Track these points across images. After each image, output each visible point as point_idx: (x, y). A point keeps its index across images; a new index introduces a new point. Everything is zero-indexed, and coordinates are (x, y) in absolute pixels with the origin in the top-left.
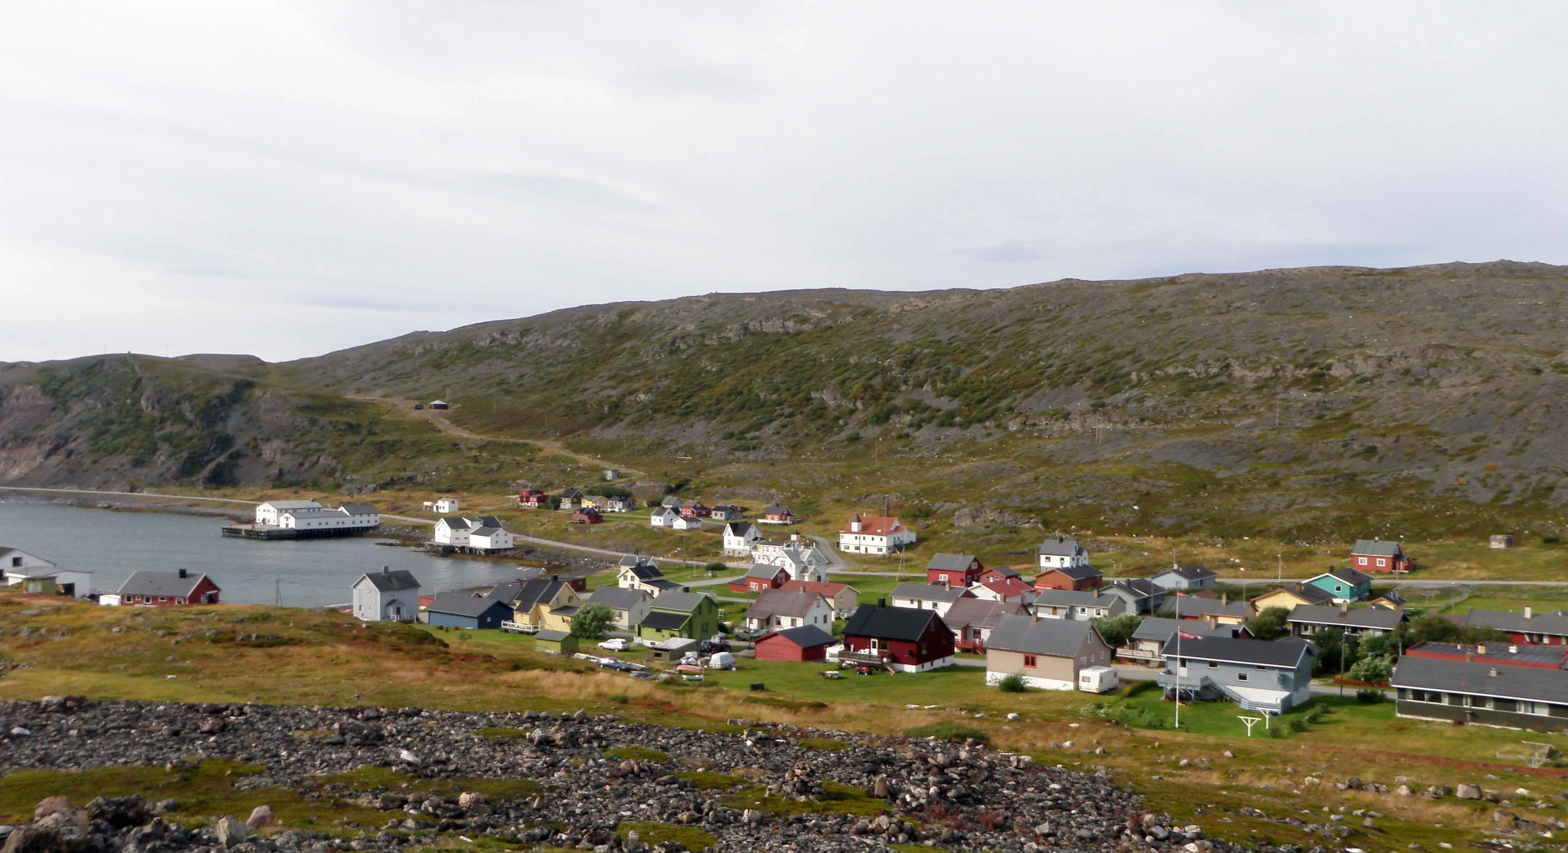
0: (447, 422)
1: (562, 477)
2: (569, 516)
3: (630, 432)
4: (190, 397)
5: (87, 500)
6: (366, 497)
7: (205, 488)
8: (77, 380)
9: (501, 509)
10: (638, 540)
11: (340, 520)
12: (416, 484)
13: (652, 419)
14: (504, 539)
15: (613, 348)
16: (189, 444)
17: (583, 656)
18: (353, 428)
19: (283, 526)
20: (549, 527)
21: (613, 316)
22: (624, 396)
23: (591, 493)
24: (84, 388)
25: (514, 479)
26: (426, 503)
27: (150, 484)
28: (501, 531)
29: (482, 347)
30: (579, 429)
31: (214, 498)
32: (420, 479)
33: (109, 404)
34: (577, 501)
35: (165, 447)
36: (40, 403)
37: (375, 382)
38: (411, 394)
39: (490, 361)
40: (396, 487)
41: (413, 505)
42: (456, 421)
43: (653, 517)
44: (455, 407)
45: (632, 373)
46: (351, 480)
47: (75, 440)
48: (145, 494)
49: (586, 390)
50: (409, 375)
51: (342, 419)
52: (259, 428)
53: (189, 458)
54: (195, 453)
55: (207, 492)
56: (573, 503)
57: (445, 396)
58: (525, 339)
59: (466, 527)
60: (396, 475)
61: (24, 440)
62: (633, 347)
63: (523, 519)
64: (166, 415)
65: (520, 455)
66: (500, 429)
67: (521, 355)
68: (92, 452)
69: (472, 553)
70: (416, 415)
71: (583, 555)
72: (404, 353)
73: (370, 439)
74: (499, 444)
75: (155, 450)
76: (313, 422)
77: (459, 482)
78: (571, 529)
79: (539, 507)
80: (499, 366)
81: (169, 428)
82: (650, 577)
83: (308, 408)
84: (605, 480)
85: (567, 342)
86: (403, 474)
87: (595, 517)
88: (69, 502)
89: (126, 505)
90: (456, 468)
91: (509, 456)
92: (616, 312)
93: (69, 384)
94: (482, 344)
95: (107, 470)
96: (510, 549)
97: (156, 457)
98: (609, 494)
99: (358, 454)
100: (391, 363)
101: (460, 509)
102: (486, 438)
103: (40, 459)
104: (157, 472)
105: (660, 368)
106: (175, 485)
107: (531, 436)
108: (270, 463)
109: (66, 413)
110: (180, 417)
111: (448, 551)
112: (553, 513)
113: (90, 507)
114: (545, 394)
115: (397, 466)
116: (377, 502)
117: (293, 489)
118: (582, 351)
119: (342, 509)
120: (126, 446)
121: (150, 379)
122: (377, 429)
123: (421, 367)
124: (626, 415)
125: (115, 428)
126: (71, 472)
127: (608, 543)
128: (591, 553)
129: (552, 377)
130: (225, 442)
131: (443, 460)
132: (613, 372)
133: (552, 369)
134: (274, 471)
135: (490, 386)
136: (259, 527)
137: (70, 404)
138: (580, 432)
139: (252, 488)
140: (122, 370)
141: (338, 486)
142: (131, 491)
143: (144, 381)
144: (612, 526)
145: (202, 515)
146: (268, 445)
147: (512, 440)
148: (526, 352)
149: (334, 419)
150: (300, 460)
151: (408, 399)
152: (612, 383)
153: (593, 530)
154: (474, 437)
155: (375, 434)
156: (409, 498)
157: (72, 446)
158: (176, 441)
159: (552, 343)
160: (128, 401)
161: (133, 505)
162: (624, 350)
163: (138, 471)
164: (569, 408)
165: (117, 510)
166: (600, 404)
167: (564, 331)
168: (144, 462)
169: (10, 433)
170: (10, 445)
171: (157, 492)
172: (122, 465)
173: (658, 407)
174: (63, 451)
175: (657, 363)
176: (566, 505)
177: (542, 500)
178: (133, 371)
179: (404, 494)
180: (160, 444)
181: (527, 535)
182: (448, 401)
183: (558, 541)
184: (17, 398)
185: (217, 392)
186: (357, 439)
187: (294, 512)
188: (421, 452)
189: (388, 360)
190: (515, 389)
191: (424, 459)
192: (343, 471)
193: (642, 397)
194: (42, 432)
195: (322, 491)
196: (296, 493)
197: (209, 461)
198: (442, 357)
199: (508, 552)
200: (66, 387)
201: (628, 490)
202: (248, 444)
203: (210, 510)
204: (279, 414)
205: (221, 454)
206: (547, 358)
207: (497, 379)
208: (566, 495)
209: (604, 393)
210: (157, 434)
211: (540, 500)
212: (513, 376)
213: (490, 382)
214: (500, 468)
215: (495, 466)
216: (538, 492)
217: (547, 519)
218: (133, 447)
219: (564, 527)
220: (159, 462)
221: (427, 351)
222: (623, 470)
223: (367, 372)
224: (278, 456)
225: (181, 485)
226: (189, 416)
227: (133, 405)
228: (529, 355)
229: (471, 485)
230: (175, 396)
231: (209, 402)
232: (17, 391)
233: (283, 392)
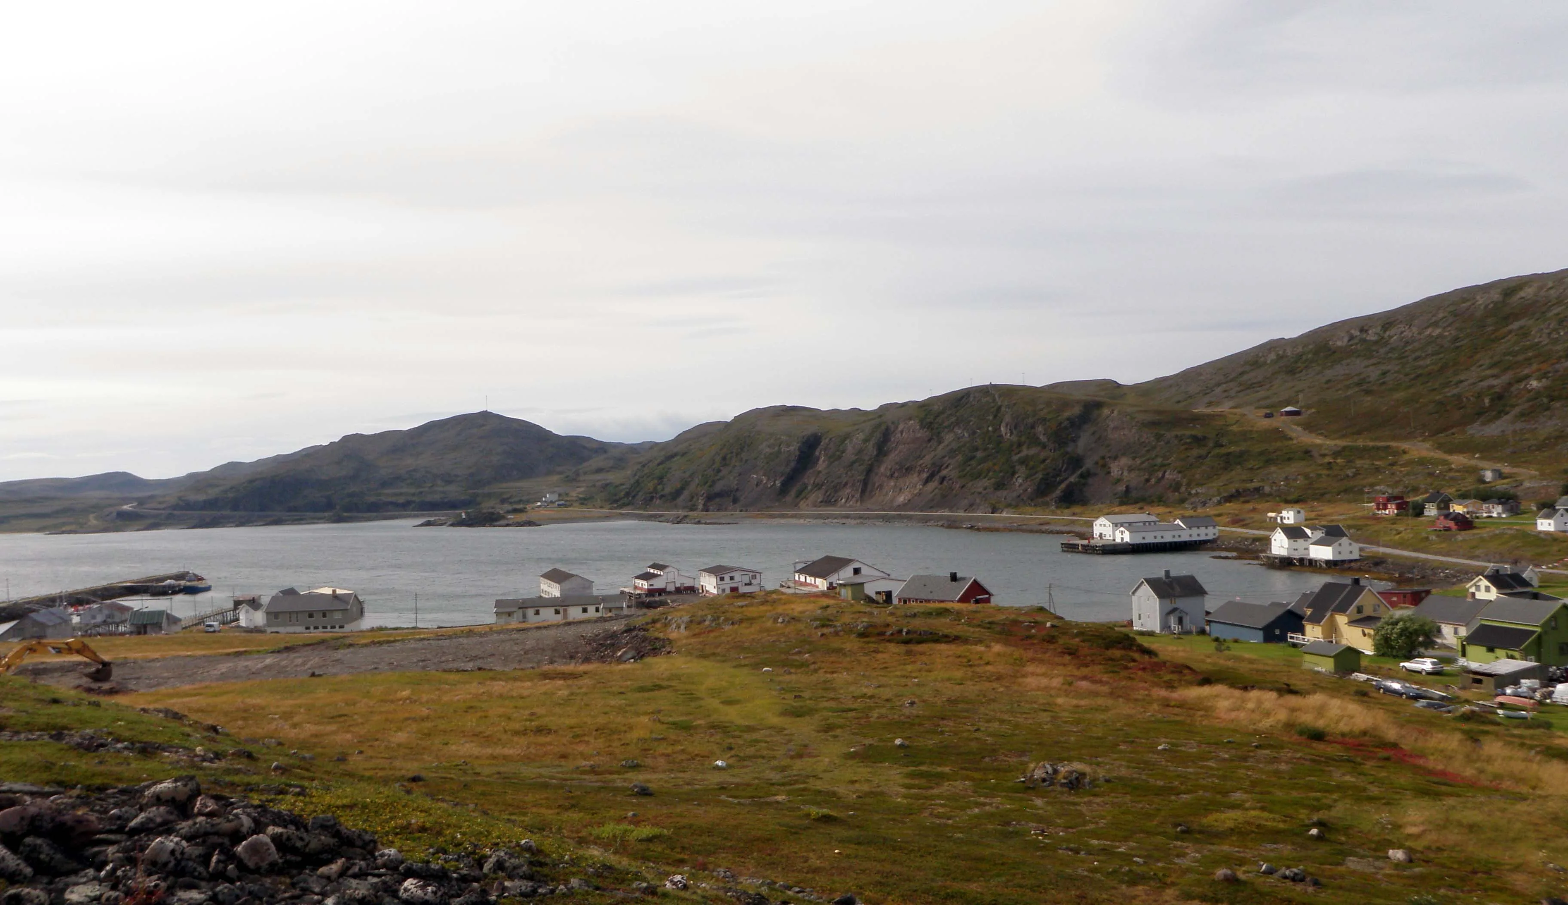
0: (1299, 429)
1: (1429, 480)
2: (1433, 522)
3: (1519, 426)
4: (1044, 420)
5: (955, 521)
6: (1209, 510)
7: (1057, 507)
8: (949, 412)
9: (1353, 519)
10: (1517, 548)
11: (1176, 533)
12: (1264, 496)
13: (1548, 409)
14: (1349, 549)
15: (1495, 331)
16: (1042, 466)
17: (1362, 677)
18: (1198, 441)
19: (1118, 540)
20: (1407, 535)
21: (1496, 296)
22: (1510, 384)
23: (1463, 496)
24: (953, 419)
25: (1372, 485)
26: (1271, 514)
27: (1009, 506)
28: (1345, 540)
29: (1341, 347)
30: (1452, 427)
31: (1064, 516)
32: (1267, 489)
33: (974, 433)
34: (1444, 505)
35: (1022, 470)
36: (919, 435)
37: (1226, 394)
38: (1263, 403)
39: (1349, 361)
40: (1242, 499)
41: (1257, 517)
42: (1309, 427)
43: (1539, 521)
44: (1309, 412)
45: (1520, 358)
46: (1197, 494)
47: (947, 467)
48: (1004, 515)
49: (1461, 382)
50: (1260, 384)
51: (1188, 433)
52: (1108, 446)
53: (1042, 479)
54: (1048, 474)
55: (1059, 512)
56: (1439, 508)
57: (1298, 402)
58: (1388, 333)
59: (1305, 536)
60: (1241, 486)
61: (907, 469)
62: (1521, 328)
63: (1376, 528)
64: (1023, 439)
65: (1381, 459)
66: (1359, 433)
67: (1382, 351)
68: (960, 477)
69: (1312, 565)
70: (1266, 423)
71: (1444, 566)
72: (1257, 362)
73: (1217, 451)
74: (1357, 449)
75: (1013, 474)
76: (1159, 437)
77: (1310, 492)
78: (1433, 537)
79: (1397, 515)
80: (1358, 365)
81: (1025, 452)
82: (1512, 587)
83: (1154, 424)
84: (1484, 482)
85: (1438, 331)
86: (1251, 486)
87: (1464, 523)
88: (940, 523)
89: (987, 525)
90: (1307, 476)
91: (1368, 462)
92: (1499, 290)
93: (942, 416)
94: (1339, 343)
95: (973, 493)
96: (1355, 561)
97: (1014, 480)
98: (1486, 496)
99: (1204, 467)
100: (1242, 374)
101: (1306, 520)
102: (1342, 443)
103: (919, 486)
104: (1015, 494)
105: (1559, 347)
106: (1030, 505)
107: (1394, 438)
108: (1118, 481)
109: (940, 443)
110: (1034, 441)
111: (1285, 563)
112: (1412, 521)
113: (957, 528)
114: (1412, 391)
115: (1244, 477)
116: (1219, 515)
117: (1138, 505)
118: (1456, 339)
119: (1178, 522)
120: (989, 471)
121: (1008, 406)
122: (1224, 441)
123: (1273, 374)
124: (1513, 406)
125: (979, 454)
126: (944, 496)
127: (1478, 552)
128: (1455, 564)
129: (1419, 372)
130: (1076, 462)
131: (1293, 469)
132: (1496, 359)
133: (1421, 363)
134: (1122, 488)
135: (1348, 387)
136: (1096, 542)
137: (943, 434)
138: (1453, 430)
139: (1100, 506)
140: (984, 400)
141: (1182, 501)
142: (992, 513)
143: (1003, 409)
144: (1484, 533)
145: (1051, 532)
146: (1117, 463)
147: (1371, 444)
148: (1389, 347)
149: (1179, 433)
150: (1147, 476)
151: (1259, 408)
152: (1495, 371)
153: (1460, 538)
154: (1328, 442)
155: (1222, 446)
156: (1254, 510)
157: (944, 473)
158: (1032, 463)
159: (1420, 334)
160: (990, 429)
161: (993, 525)
162: (1510, 332)
163: (999, 493)
164: (1441, 403)
165: (978, 530)
166: (1479, 396)
167: (1434, 319)
168: (1004, 484)
169: (897, 464)
170: (896, 474)
171: (1014, 513)
172: (985, 489)
173: (1556, 393)
174: (937, 477)
175: (1556, 341)
176: (1431, 511)
177: (1402, 507)
178: (994, 400)
179: (1249, 506)
180: (1017, 467)
181: (1378, 544)
182: (1301, 407)
183: (1415, 551)
184: (902, 432)
185: (1067, 414)
186: (1202, 451)
187: (1130, 526)
188: (1268, 462)
189: (1240, 370)
190: (1375, 388)
191: (1273, 468)
192: (1188, 485)
193: (1534, 383)
194: (921, 462)
195: (1167, 506)
196: (1141, 508)
197: (1062, 481)
198: (1296, 362)
199: (1353, 564)
200: (939, 420)
201: (1512, 491)
202: (1097, 463)
203: (1058, 528)
204: (1126, 432)
205: (1073, 473)
206: (1413, 351)
207: (1356, 379)
208: (1429, 500)
209: (1485, 384)
210: (1015, 458)
211: (1399, 507)
212: (1374, 374)
213: (1348, 383)
214: (1356, 474)
215: (1350, 472)
216: (1396, 498)
217: (1407, 527)
218: (995, 471)
219: (1424, 535)
220: (1017, 484)
221: (1280, 358)
222: (1506, 469)
223: (1218, 384)
224: (1125, 473)
225: (1035, 505)
226: (1043, 438)
227: (995, 431)
228: (1392, 350)
229: (1323, 495)
230: (1030, 420)
231: (1060, 423)
232: (901, 427)
233: (1129, 410)
